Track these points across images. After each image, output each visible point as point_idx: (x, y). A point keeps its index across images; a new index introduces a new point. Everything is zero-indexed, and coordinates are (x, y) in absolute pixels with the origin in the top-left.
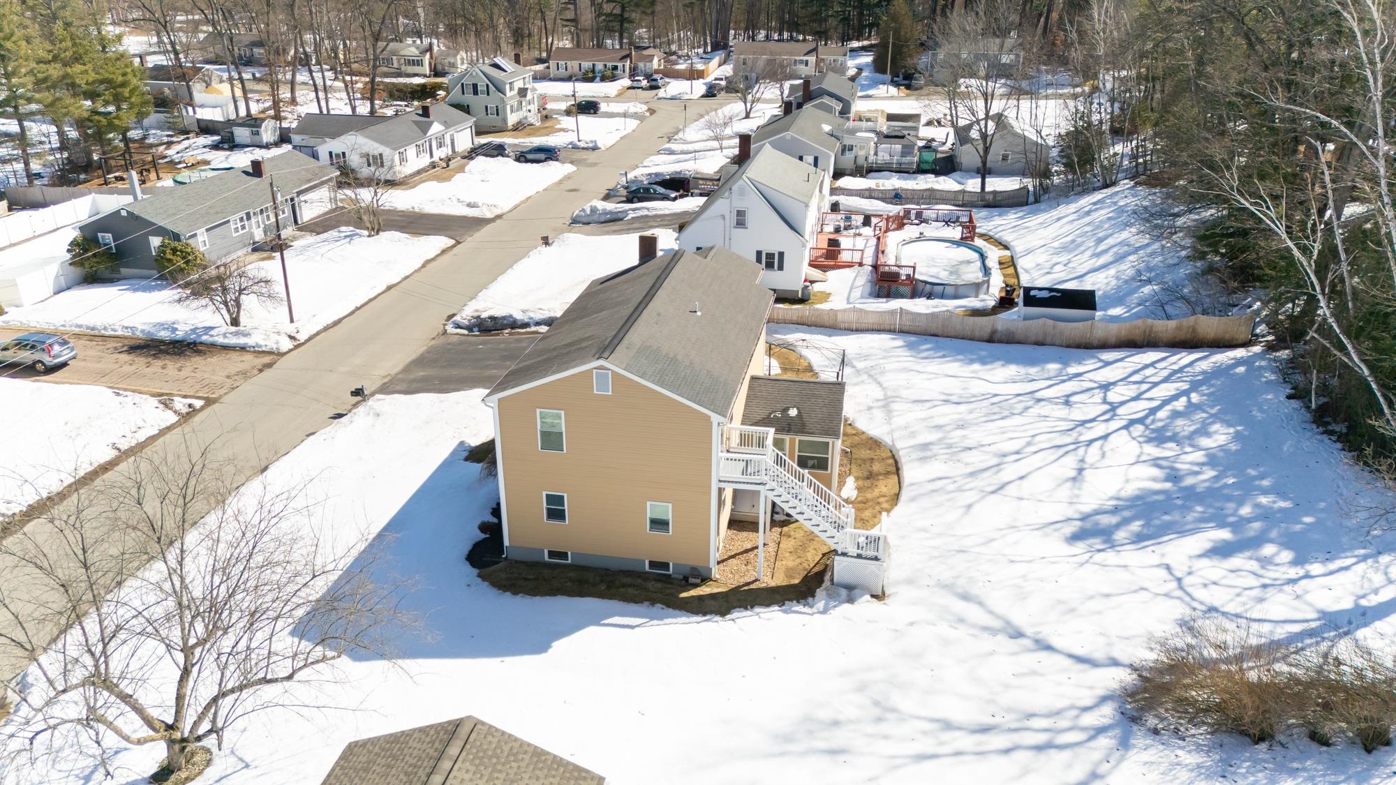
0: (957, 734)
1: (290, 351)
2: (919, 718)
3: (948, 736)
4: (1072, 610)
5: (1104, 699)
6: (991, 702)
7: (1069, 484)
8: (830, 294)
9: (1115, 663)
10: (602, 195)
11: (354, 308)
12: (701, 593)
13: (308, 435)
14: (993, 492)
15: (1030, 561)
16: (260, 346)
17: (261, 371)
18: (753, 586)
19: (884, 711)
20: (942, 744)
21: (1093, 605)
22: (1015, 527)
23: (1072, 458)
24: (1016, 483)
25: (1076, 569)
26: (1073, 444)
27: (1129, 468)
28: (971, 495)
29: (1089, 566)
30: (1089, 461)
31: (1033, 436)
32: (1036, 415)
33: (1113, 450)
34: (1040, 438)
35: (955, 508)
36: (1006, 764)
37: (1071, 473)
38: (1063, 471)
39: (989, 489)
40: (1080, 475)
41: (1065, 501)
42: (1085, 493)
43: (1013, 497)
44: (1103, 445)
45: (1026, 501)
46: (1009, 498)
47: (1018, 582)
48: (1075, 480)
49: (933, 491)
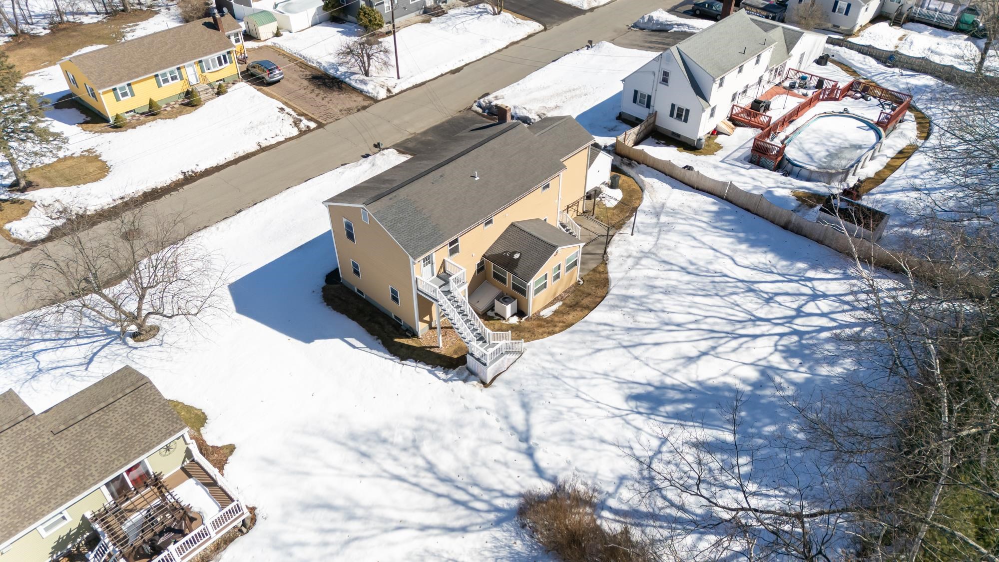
0: (430, 475)
1: (383, 99)
2: (424, 458)
3: (424, 474)
4: (572, 441)
8: (722, 148)
9: (553, 480)
10: (669, 7)
11: (440, 74)
12: (406, 343)
13: (342, 165)
14: (625, 347)
15: (587, 401)
16: (369, 93)
17: (358, 110)
18: (432, 350)
20: (416, 476)
21: (587, 443)
22: (607, 375)
23: (711, 343)
24: (649, 346)
25: (608, 417)
26: (727, 333)
27: (739, 366)
28: (610, 343)
29: (618, 420)
30: (720, 349)
31: (706, 317)
32: (732, 301)
33: (748, 348)
34: (709, 320)
35: (589, 347)
36: (429, 500)
37: (694, 353)
38: (691, 350)
39: (625, 344)
40: (699, 357)
41: (663, 371)
42: (684, 371)
43: (633, 355)
44: (746, 342)
45: (637, 361)
46: (629, 355)
47: (564, 410)
48: (690, 360)
49: (592, 331)
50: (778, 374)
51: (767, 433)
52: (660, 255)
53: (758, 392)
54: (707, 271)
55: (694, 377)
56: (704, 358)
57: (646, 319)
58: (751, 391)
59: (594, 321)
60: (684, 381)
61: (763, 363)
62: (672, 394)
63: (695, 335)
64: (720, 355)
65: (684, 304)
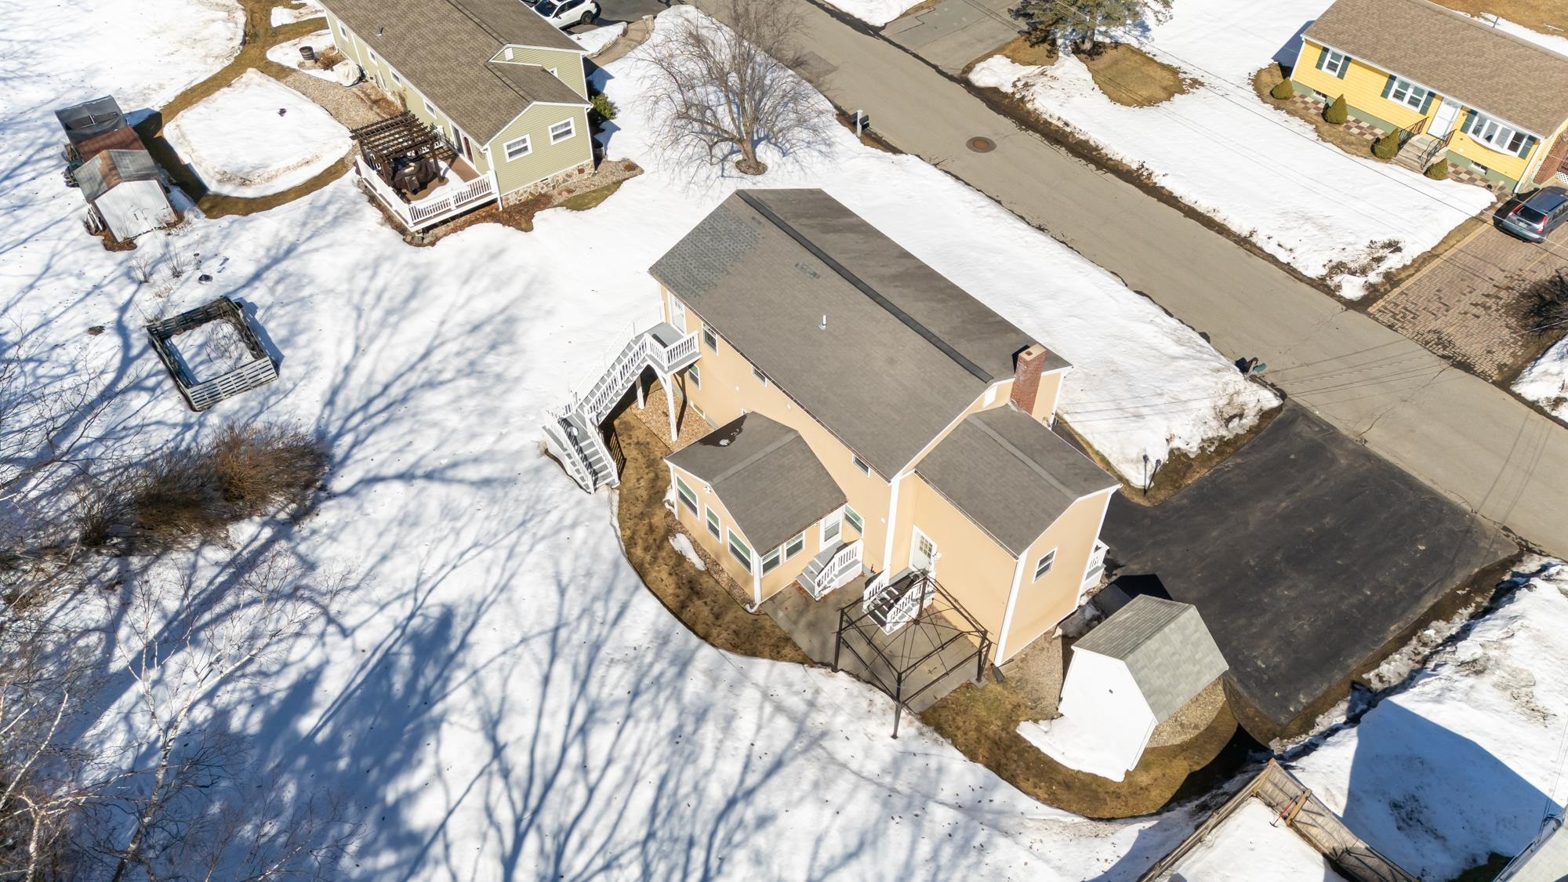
0: (420, 382)
2: (450, 381)
3: (425, 377)
4: (401, 523)
5: (347, 457)
6: (414, 415)
7: (495, 718)
9: (349, 493)
14: (556, 629)
15: (462, 554)
19: (472, 369)
20: (425, 369)
21: (389, 539)
22: (502, 590)
23: (520, 771)
24: (545, 666)
25: (421, 573)
26: (536, 812)
27: (448, 802)
28: (573, 610)
29: (411, 585)
30: (498, 784)
31: (591, 791)
32: (623, 860)
33: (484, 837)
34: (580, 793)
35: (572, 579)
36: (382, 377)
37: (503, 734)
38: (515, 731)
39: (563, 633)
40: (493, 738)
41: (482, 673)
42: (471, 707)
43: (533, 637)
44: (501, 841)
45: (517, 639)
46: (535, 630)
47: (459, 524)
48: (491, 725)
49: (610, 591)
50: (397, 866)
51: (282, 781)
52: (801, 761)
53: (375, 811)
54: (728, 841)
55: (454, 718)
56: (488, 749)
57: (613, 682)
58: (383, 799)
59: (636, 600)
60: (451, 699)
61: (437, 849)
62: (430, 672)
63: (548, 750)
64: (484, 778)
65: (639, 760)
